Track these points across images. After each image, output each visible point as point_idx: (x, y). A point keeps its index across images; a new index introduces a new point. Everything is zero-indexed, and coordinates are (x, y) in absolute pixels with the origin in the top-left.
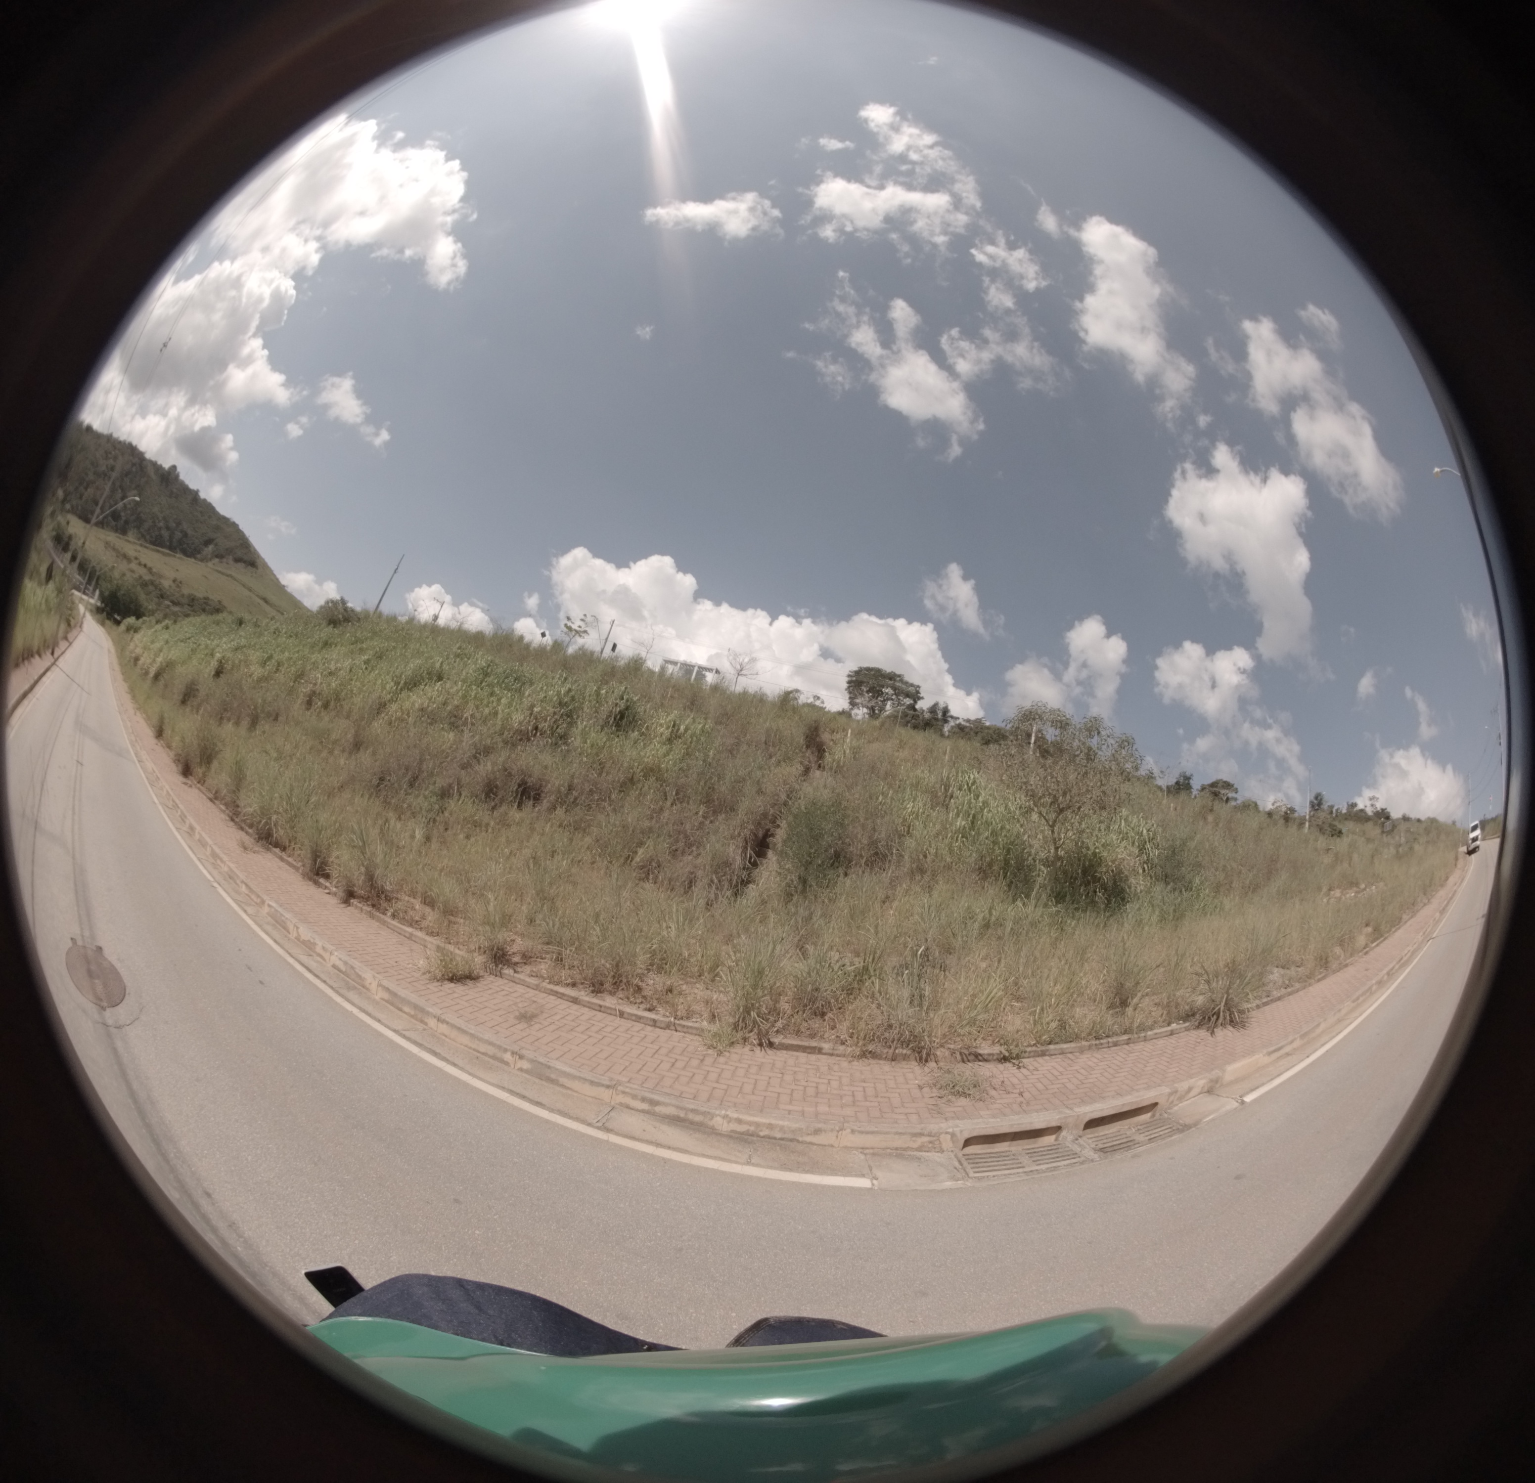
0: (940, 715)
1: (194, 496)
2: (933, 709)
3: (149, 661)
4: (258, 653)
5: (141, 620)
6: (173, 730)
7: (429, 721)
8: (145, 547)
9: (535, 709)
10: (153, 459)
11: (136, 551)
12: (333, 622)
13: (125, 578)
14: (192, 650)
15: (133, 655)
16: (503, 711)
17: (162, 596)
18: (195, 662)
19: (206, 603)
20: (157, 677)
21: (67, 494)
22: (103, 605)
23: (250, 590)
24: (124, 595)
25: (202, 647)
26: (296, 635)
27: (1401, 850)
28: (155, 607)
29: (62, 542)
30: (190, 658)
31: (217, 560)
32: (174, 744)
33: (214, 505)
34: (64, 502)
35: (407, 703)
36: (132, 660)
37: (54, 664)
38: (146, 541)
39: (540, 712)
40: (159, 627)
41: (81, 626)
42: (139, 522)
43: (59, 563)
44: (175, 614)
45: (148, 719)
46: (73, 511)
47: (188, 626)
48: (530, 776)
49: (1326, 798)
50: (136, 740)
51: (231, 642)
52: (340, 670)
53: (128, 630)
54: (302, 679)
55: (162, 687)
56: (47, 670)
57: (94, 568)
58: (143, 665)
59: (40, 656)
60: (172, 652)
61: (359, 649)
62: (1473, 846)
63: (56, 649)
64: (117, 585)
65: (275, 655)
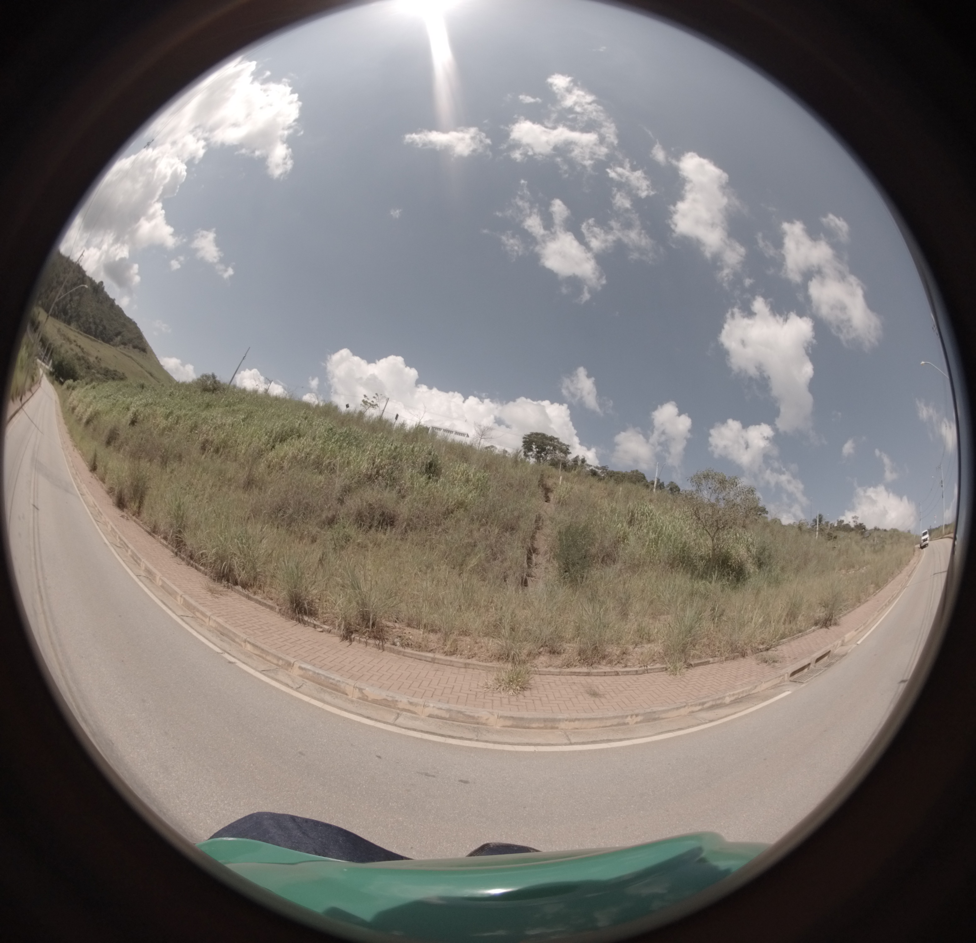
0: (580, 463)
1: (111, 303)
2: (576, 460)
3: (82, 410)
4: (162, 409)
5: (76, 382)
6: (105, 467)
8: (81, 334)
9: (376, 460)
11: (75, 336)
12: (206, 389)
13: (68, 354)
14: (113, 404)
15: (72, 406)
17: (89, 368)
18: (114, 413)
19: (115, 374)
20: (88, 422)
22: (54, 370)
23: (142, 367)
24: (67, 364)
25: (121, 402)
27: (876, 548)
28: (85, 374)
29: (36, 326)
30: (111, 410)
31: (122, 346)
32: (108, 481)
33: (123, 309)
34: (39, 299)
36: (71, 409)
37: (21, 408)
38: (81, 330)
40: (89, 387)
41: (40, 383)
42: (79, 317)
43: (32, 340)
44: (97, 379)
45: (83, 455)
46: (43, 306)
47: (109, 387)
48: (386, 509)
49: (824, 517)
50: (76, 474)
51: (141, 400)
52: (225, 425)
53: (68, 388)
54: (195, 430)
55: (92, 430)
56: (16, 412)
57: (50, 344)
58: (78, 413)
59: (13, 400)
60: (99, 405)
61: (233, 410)
62: (924, 544)
63: (23, 397)
64: (63, 358)
65: (175, 411)
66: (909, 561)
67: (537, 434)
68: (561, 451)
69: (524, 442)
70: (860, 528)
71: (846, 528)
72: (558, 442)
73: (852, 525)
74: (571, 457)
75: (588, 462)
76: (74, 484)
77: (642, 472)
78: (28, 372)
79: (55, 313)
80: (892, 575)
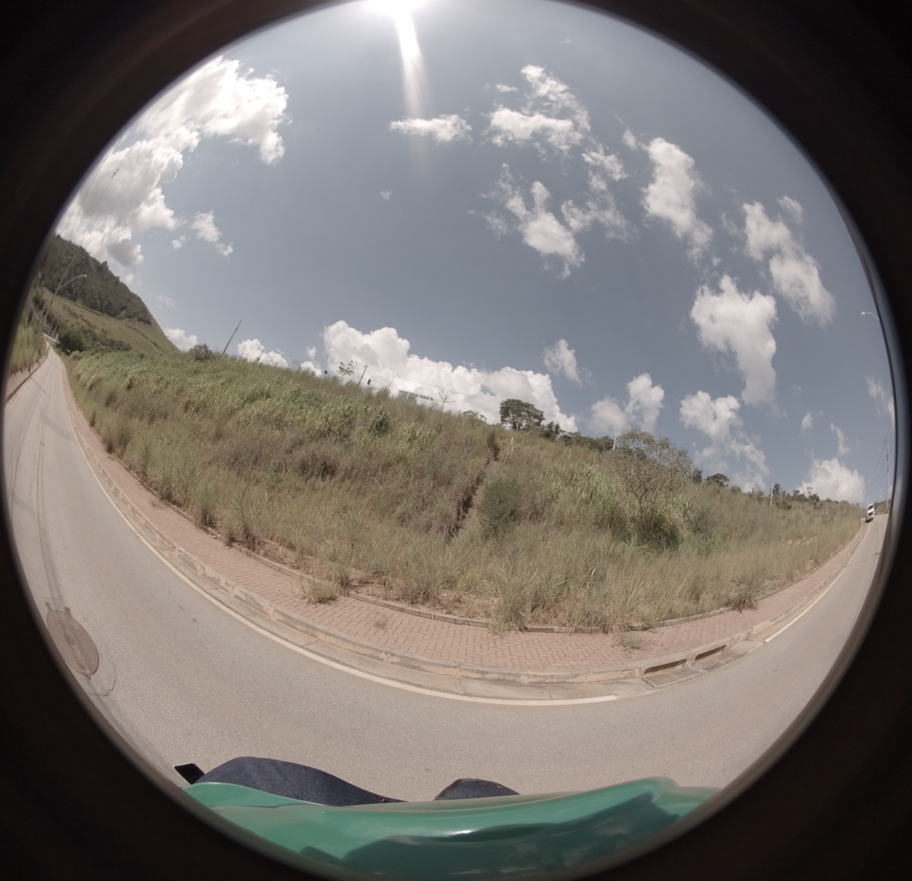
0: (554, 429)
1: (116, 280)
2: (550, 426)
3: (86, 378)
4: (154, 376)
5: (82, 353)
6: (101, 422)
7: (263, 422)
8: (86, 309)
9: (329, 418)
10: (94, 257)
11: (81, 311)
12: (198, 358)
13: (74, 328)
14: (113, 372)
15: (77, 374)
16: (310, 418)
17: (95, 339)
18: (114, 379)
19: (121, 345)
20: (91, 387)
21: (43, 275)
22: (61, 343)
23: (146, 338)
24: (73, 337)
25: (120, 370)
26: (177, 366)
27: (825, 518)
28: (90, 346)
29: (39, 303)
30: (112, 377)
31: (128, 319)
32: (102, 432)
33: (128, 286)
34: (42, 279)
35: (249, 411)
36: (76, 377)
37: (29, 377)
38: (87, 306)
39: (333, 420)
40: (93, 357)
41: (47, 355)
42: (84, 294)
43: (37, 316)
44: (102, 350)
45: (85, 414)
46: (46, 286)
47: (111, 357)
48: (329, 460)
49: (781, 487)
50: (78, 428)
51: (137, 368)
53: (74, 358)
54: (182, 393)
55: (94, 394)
56: (25, 381)
58: (83, 380)
59: (22, 371)
60: (101, 373)
61: (217, 376)
62: (869, 518)
63: (32, 368)
64: (69, 331)
65: (165, 377)
66: (854, 535)
67: (513, 401)
68: (536, 417)
69: (501, 408)
70: (815, 498)
71: (801, 499)
72: (533, 408)
73: (807, 496)
74: (545, 423)
75: (562, 428)
78: (35, 348)
79: (60, 292)
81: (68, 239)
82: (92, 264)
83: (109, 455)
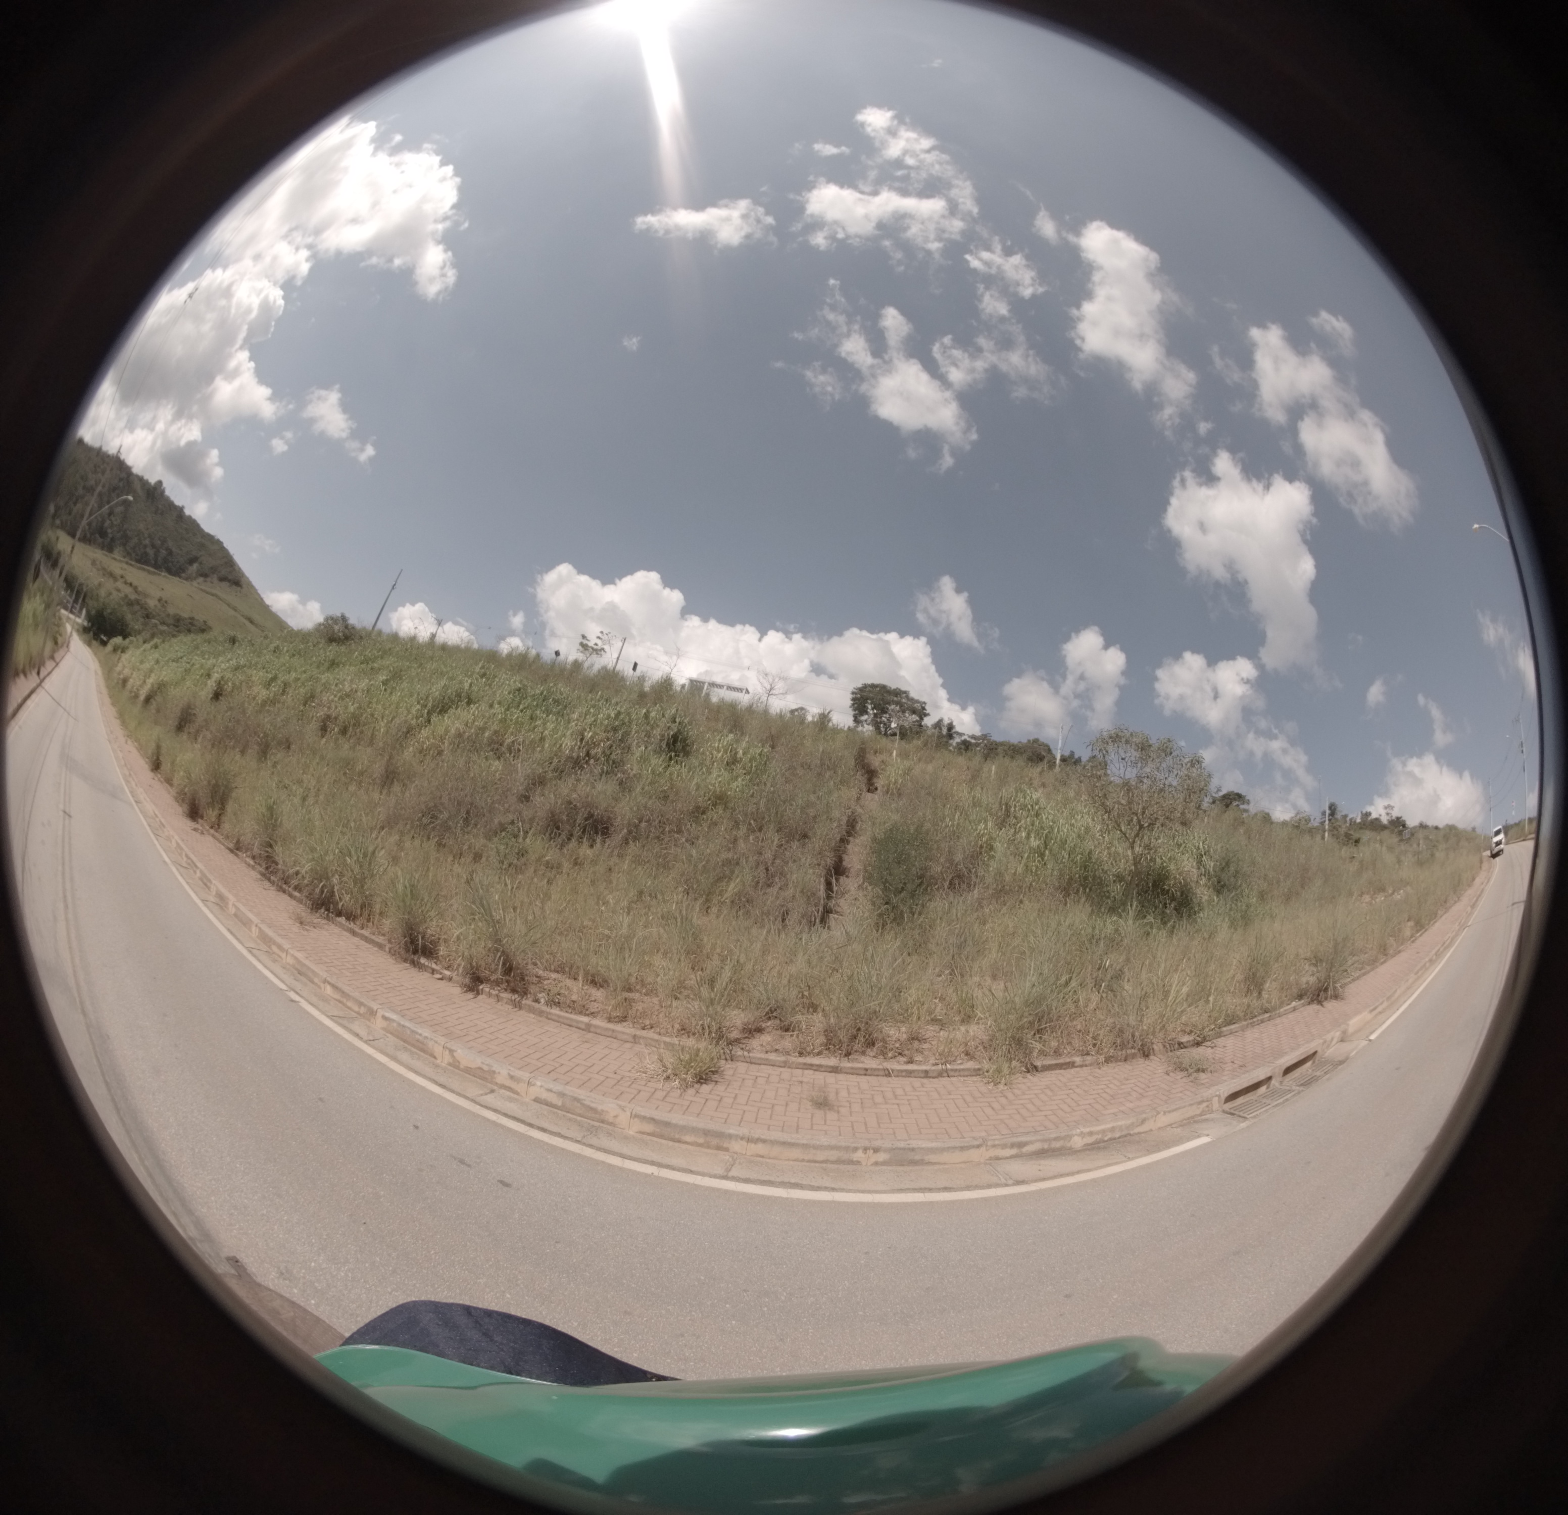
0: (945, 731)
1: (178, 514)
2: (939, 726)
3: (138, 683)
4: (261, 673)
5: (127, 640)
6: (173, 763)
7: (467, 748)
8: (131, 565)
9: (585, 734)
10: (140, 474)
11: (122, 569)
12: (333, 639)
13: (111, 597)
14: (186, 670)
15: (121, 676)
16: (551, 736)
17: (148, 616)
18: (188, 683)
19: (193, 625)
20: (148, 700)
21: (57, 509)
22: (90, 625)
23: (235, 609)
24: (111, 614)
25: (197, 666)
26: (299, 654)
27: (1421, 857)
28: (141, 627)
29: (52, 558)
30: (183, 679)
31: (201, 579)
32: (176, 782)
33: (199, 521)
34: (55, 516)
35: (439, 728)
36: (120, 683)
37: (39, 685)
38: (131, 559)
39: (592, 737)
40: (147, 646)
41: (68, 646)
42: (125, 539)
43: (47, 578)
44: (162, 633)
45: (141, 748)
46: (63, 527)
47: (179, 645)
48: (596, 808)
49: (1339, 808)
50: (130, 775)
51: (228, 661)
52: (356, 691)
53: (115, 650)
54: (313, 701)
55: (154, 711)
56: (32, 692)
57: (81, 585)
58: (133, 687)
59: (25, 675)
60: (164, 673)
61: (372, 669)
62: (1496, 850)
63: (42, 669)
64: (104, 604)
65: (280, 675)
66: (1474, 879)
67: (873, 686)
68: (914, 712)
69: (853, 699)
70: (1398, 824)
71: (1375, 825)
72: (907, 697)
73: (1385, 820)
74: (928, 722)
75: (958, 728)
76: (126, 788)
77: (1046, 742)
78: (47, 632)
79: (85, 536)
80: (1444, 904)
81: (96, 445)
82: (137, 486)
83: (195, 825)
